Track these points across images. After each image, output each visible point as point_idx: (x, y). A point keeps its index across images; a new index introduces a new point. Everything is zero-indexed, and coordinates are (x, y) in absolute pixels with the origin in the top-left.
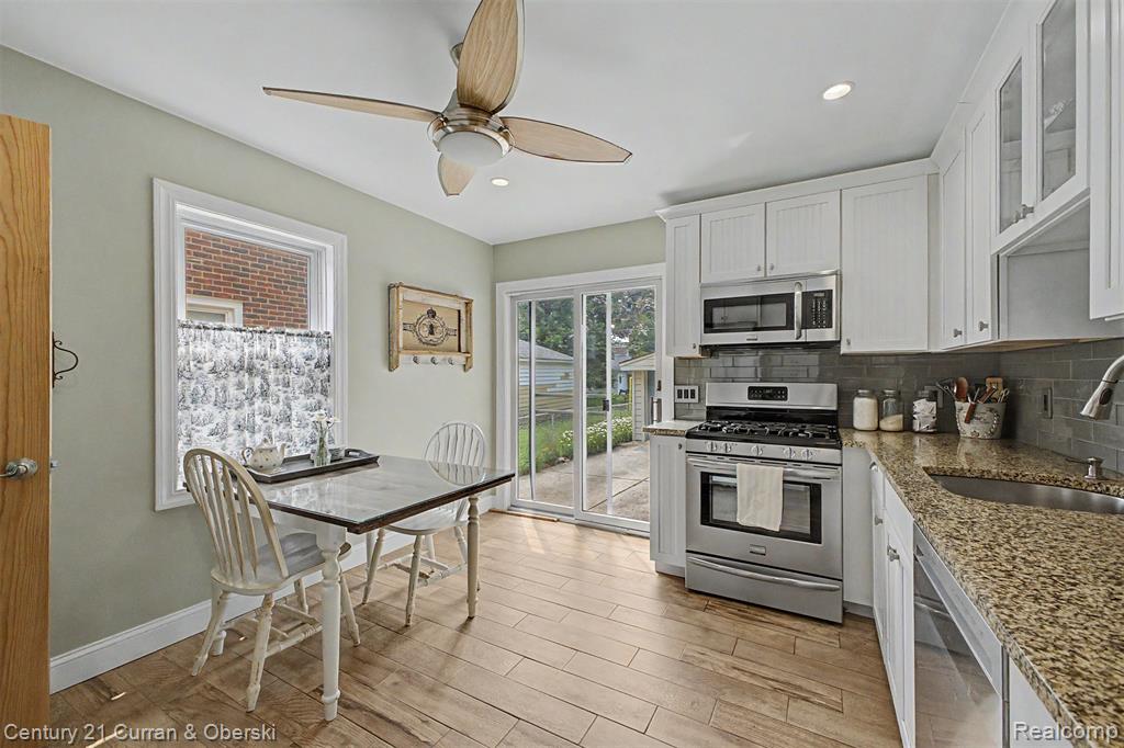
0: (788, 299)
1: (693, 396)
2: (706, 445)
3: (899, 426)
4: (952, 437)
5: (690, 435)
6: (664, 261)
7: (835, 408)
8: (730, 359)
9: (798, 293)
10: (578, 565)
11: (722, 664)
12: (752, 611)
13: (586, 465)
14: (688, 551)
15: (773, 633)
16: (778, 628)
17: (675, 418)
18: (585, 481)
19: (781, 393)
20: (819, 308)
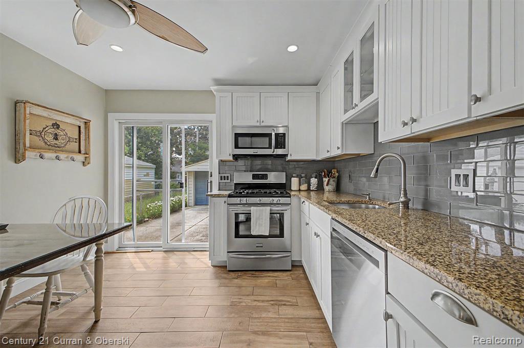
0: (269, 135)
1: (228, 179)
2: (237, 200)
3: (306, 188)
4: (322, 191)
5: (230, 196)
6: (215, 113)
7: (284, 182)
8: (243, 162)
9: (273, 134)
10: (165, 272)
11: (249, 301)
12: (257, 273)
13: (170, 218)
14: (228, 252)
15: (266, 281)
16: (269, 278)
17: (219, 190)
18: (169, 227)
19: (265, 177)
20: (281, 140)
